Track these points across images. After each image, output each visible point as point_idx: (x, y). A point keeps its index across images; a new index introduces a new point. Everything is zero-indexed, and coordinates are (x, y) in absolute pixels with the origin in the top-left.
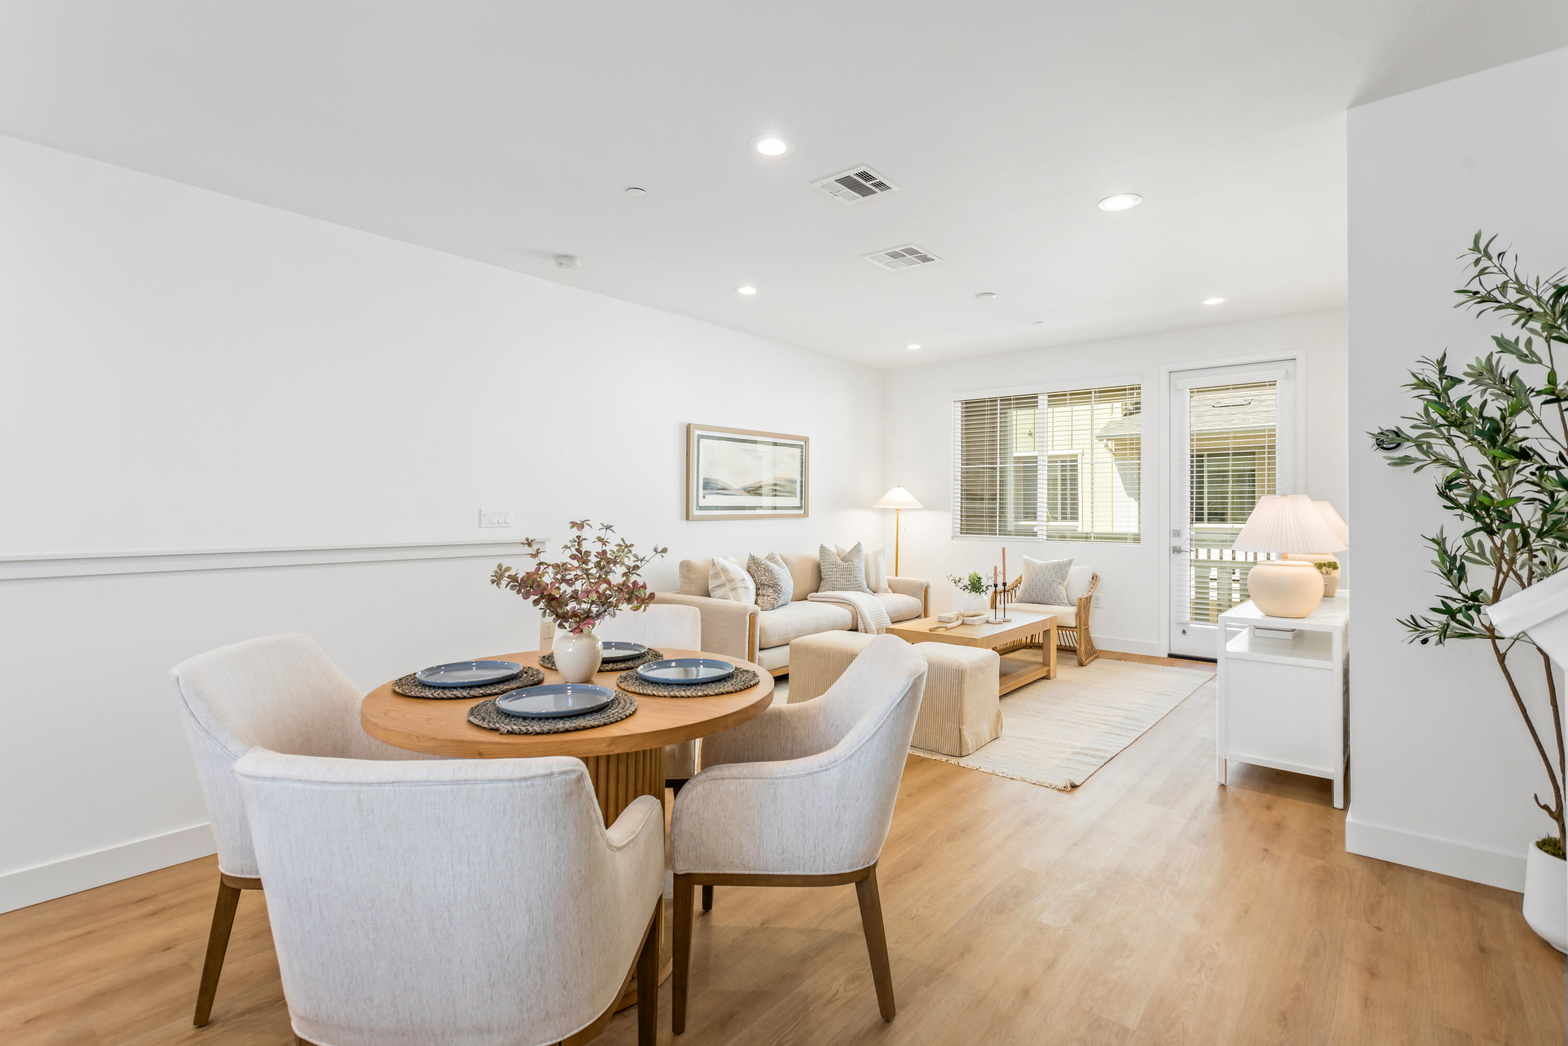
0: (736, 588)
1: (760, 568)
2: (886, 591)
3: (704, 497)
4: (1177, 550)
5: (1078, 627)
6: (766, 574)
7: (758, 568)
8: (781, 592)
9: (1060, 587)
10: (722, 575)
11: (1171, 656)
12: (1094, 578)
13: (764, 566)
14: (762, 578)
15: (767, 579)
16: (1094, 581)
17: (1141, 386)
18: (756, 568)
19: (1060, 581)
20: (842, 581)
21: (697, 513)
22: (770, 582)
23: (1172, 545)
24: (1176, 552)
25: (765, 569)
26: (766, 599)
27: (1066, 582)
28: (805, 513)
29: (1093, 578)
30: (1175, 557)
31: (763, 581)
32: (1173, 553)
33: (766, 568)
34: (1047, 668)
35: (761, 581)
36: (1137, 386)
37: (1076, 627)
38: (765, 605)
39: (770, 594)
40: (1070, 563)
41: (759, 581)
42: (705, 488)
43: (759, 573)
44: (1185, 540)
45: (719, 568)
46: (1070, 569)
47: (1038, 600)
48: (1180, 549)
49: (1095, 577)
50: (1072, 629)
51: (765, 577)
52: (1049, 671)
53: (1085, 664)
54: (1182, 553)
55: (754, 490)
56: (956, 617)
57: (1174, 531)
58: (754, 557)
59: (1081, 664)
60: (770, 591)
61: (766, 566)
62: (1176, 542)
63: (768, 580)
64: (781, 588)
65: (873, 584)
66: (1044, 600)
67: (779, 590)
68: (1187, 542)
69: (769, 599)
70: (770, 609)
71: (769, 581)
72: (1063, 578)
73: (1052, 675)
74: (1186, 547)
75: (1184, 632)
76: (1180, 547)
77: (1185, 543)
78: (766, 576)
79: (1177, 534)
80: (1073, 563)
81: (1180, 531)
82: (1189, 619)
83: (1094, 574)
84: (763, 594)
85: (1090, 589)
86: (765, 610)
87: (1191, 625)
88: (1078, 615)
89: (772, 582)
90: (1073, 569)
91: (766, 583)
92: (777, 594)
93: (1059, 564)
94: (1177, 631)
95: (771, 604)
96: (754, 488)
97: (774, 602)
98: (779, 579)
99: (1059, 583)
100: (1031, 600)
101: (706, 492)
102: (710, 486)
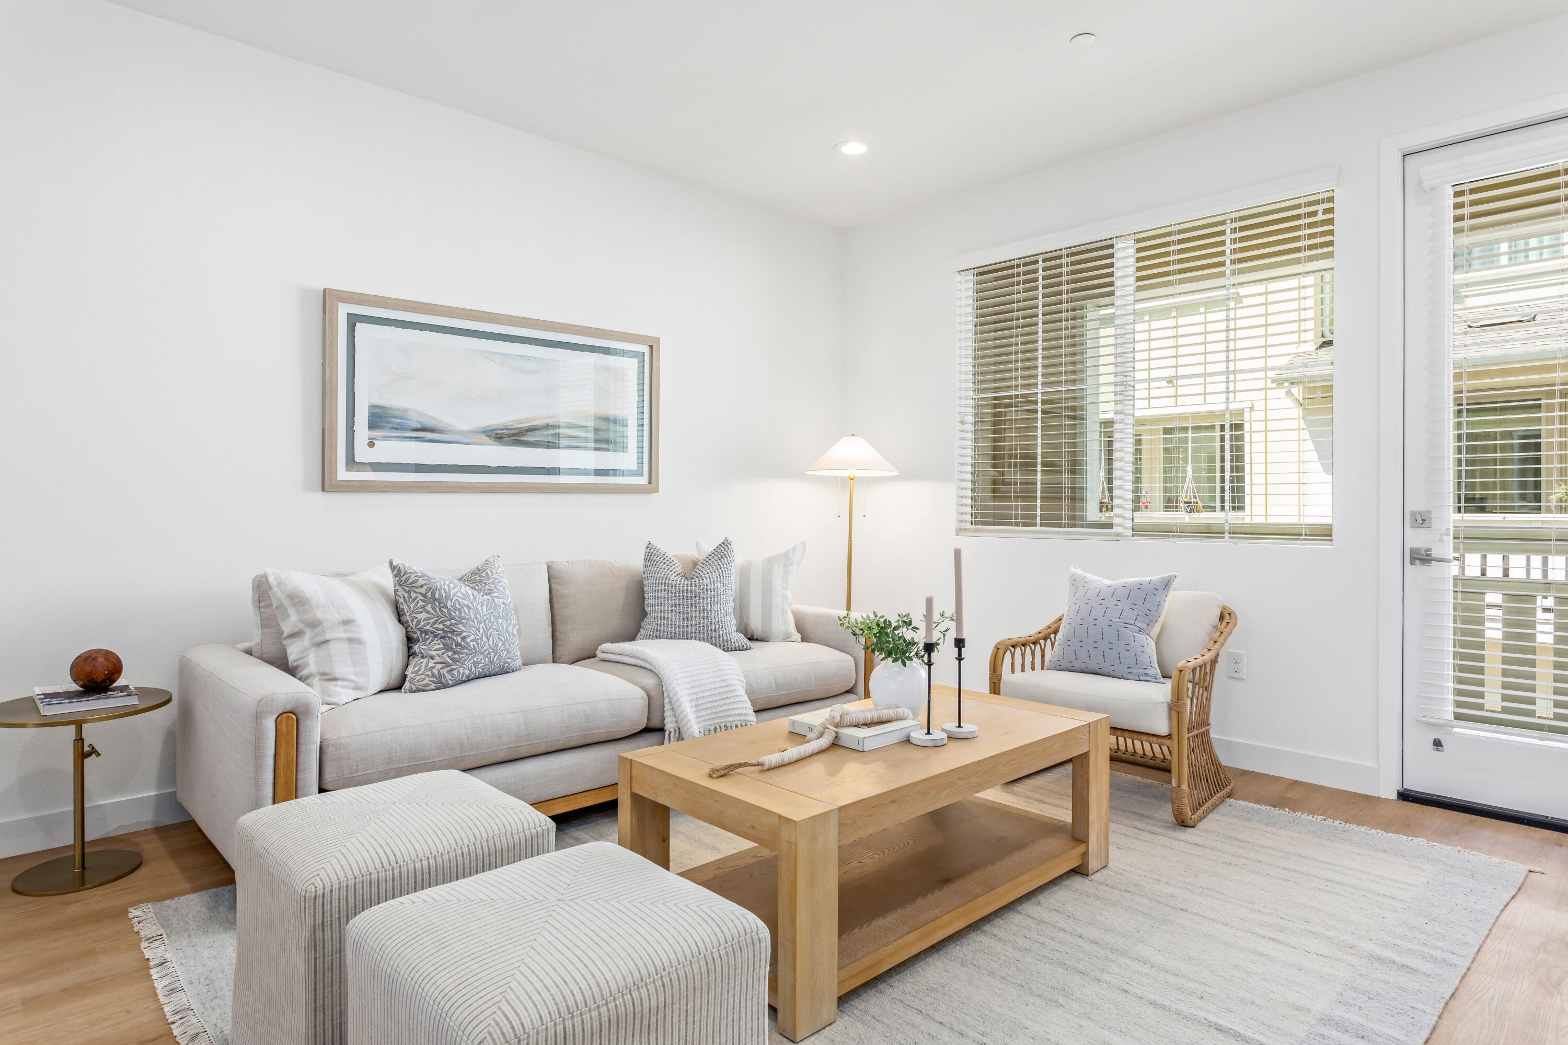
0: (326, 642)
1: (413, 595)
2: (787, 638)
3: (371, 444)
4: (1421, 558)
5: (1175, 736)
6: (429, 608)
7: (409, 593)
8: (463, 648)
9: (1142, 637)
10: (291, 611)
11: (1405, 796)
12: (1225, 617)
13: (423, 590)
14: (419, 616)
15: (429, 619)
16: (1224, 623)
17: (1336, 195)
18: (406, 595)
19: (1144, 626)
20: (675, 619)
21: (343, 474)
22: (436, 626)
23: (1408, 546)
24: (1418, 562)
25: (424, 596)
26: (424, 664)
27: (1157, 628)
28: (650, 482)
29: (1222, 618)
30: (1416, 572)
31: (422, 623)
32: (1412, 563)
33: (429, 595)
34: (1082, 848)
35: (418, 622)
36: (1325, 195)
37: (1169, 736)
38: (418, 678)
39: (434, 653)
40: (1166, 584)
41: (414, 623)
42: (372, 426)
43: (412, 606)
44: (1441, 535)
45: (280, 595)
46: (1167, 599)
47: (1093, 666)
48: (1429, 555)
49: (1227, 616)
50: (1160, 740)
51: (424, 616)
52: (1085, 855)
53: (1190, 823)
54: (1433, 563)
55: (513, 435)
56: (821, 729)
57: (1413, 514)
58: (399, 569)
59: (1182, 823)
60: (435, 647)
61: (428, 590)
62: (1418, 539)
63: (432, 621)
64: (463, 639)
65: (756, 624)
66: (1106, 668)
67: (458, 644)
68: (1445, 538)
69: (431, 664)
70: (433, 686)
71: (435, 622)
72: (1150, 617)
73: (1093, 864)
74: (1446, 549)
75: (1437, 744)
76: (1429, 550)
77: (1441, 541)
78: (428, 612)
79: (1422, 520)
80: (1174, 584)
81: (1430, 512)
82: (1451, 717)
83: (1224, 608)
84: (421, 652)
85: (1212, 643)
86: (418, 691)
87: (1456, 730)
88: (1175, 708)
89: (441, 626)
90: (1173, 600)
91: (428, 627)
92: (450, 653)
93: (1140, 587)
94: (1419, 741)
95: (433, 675)
96: (514, 432)
97: (444, 671)
98: (461, 618)
99: (1140, 630)
100: (1078, 665)
101: (376, 433)
102: (389, 422)
